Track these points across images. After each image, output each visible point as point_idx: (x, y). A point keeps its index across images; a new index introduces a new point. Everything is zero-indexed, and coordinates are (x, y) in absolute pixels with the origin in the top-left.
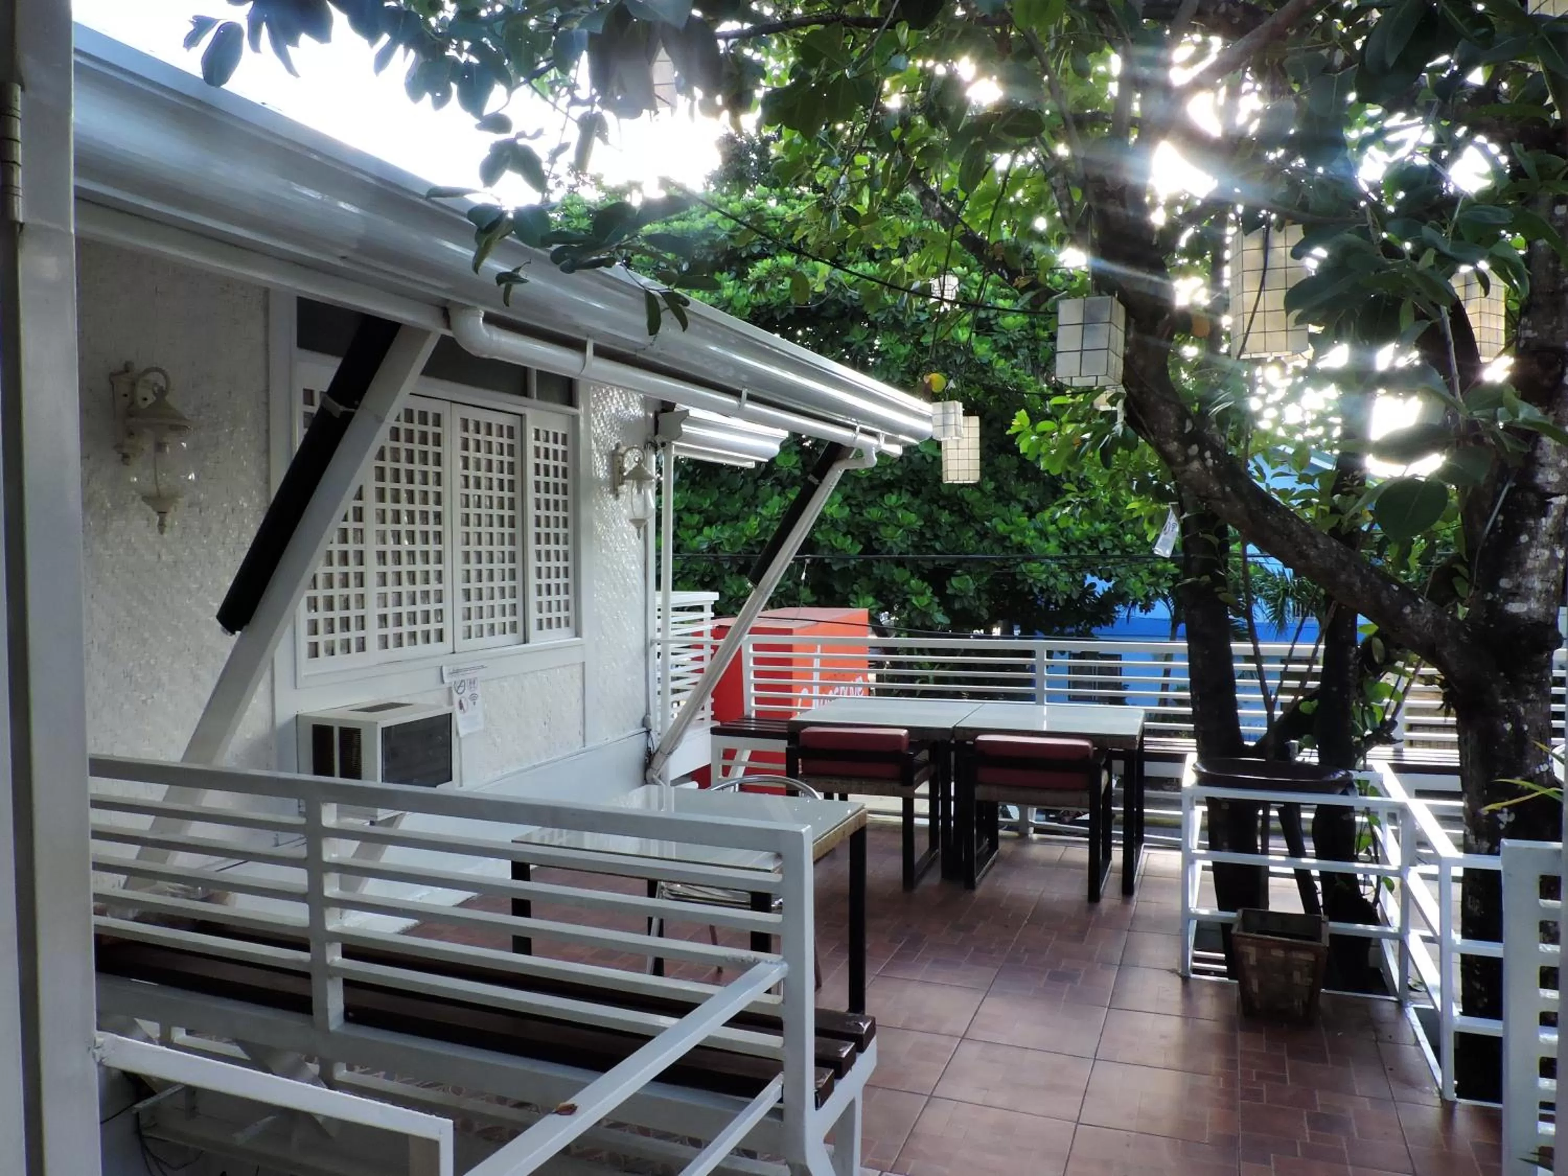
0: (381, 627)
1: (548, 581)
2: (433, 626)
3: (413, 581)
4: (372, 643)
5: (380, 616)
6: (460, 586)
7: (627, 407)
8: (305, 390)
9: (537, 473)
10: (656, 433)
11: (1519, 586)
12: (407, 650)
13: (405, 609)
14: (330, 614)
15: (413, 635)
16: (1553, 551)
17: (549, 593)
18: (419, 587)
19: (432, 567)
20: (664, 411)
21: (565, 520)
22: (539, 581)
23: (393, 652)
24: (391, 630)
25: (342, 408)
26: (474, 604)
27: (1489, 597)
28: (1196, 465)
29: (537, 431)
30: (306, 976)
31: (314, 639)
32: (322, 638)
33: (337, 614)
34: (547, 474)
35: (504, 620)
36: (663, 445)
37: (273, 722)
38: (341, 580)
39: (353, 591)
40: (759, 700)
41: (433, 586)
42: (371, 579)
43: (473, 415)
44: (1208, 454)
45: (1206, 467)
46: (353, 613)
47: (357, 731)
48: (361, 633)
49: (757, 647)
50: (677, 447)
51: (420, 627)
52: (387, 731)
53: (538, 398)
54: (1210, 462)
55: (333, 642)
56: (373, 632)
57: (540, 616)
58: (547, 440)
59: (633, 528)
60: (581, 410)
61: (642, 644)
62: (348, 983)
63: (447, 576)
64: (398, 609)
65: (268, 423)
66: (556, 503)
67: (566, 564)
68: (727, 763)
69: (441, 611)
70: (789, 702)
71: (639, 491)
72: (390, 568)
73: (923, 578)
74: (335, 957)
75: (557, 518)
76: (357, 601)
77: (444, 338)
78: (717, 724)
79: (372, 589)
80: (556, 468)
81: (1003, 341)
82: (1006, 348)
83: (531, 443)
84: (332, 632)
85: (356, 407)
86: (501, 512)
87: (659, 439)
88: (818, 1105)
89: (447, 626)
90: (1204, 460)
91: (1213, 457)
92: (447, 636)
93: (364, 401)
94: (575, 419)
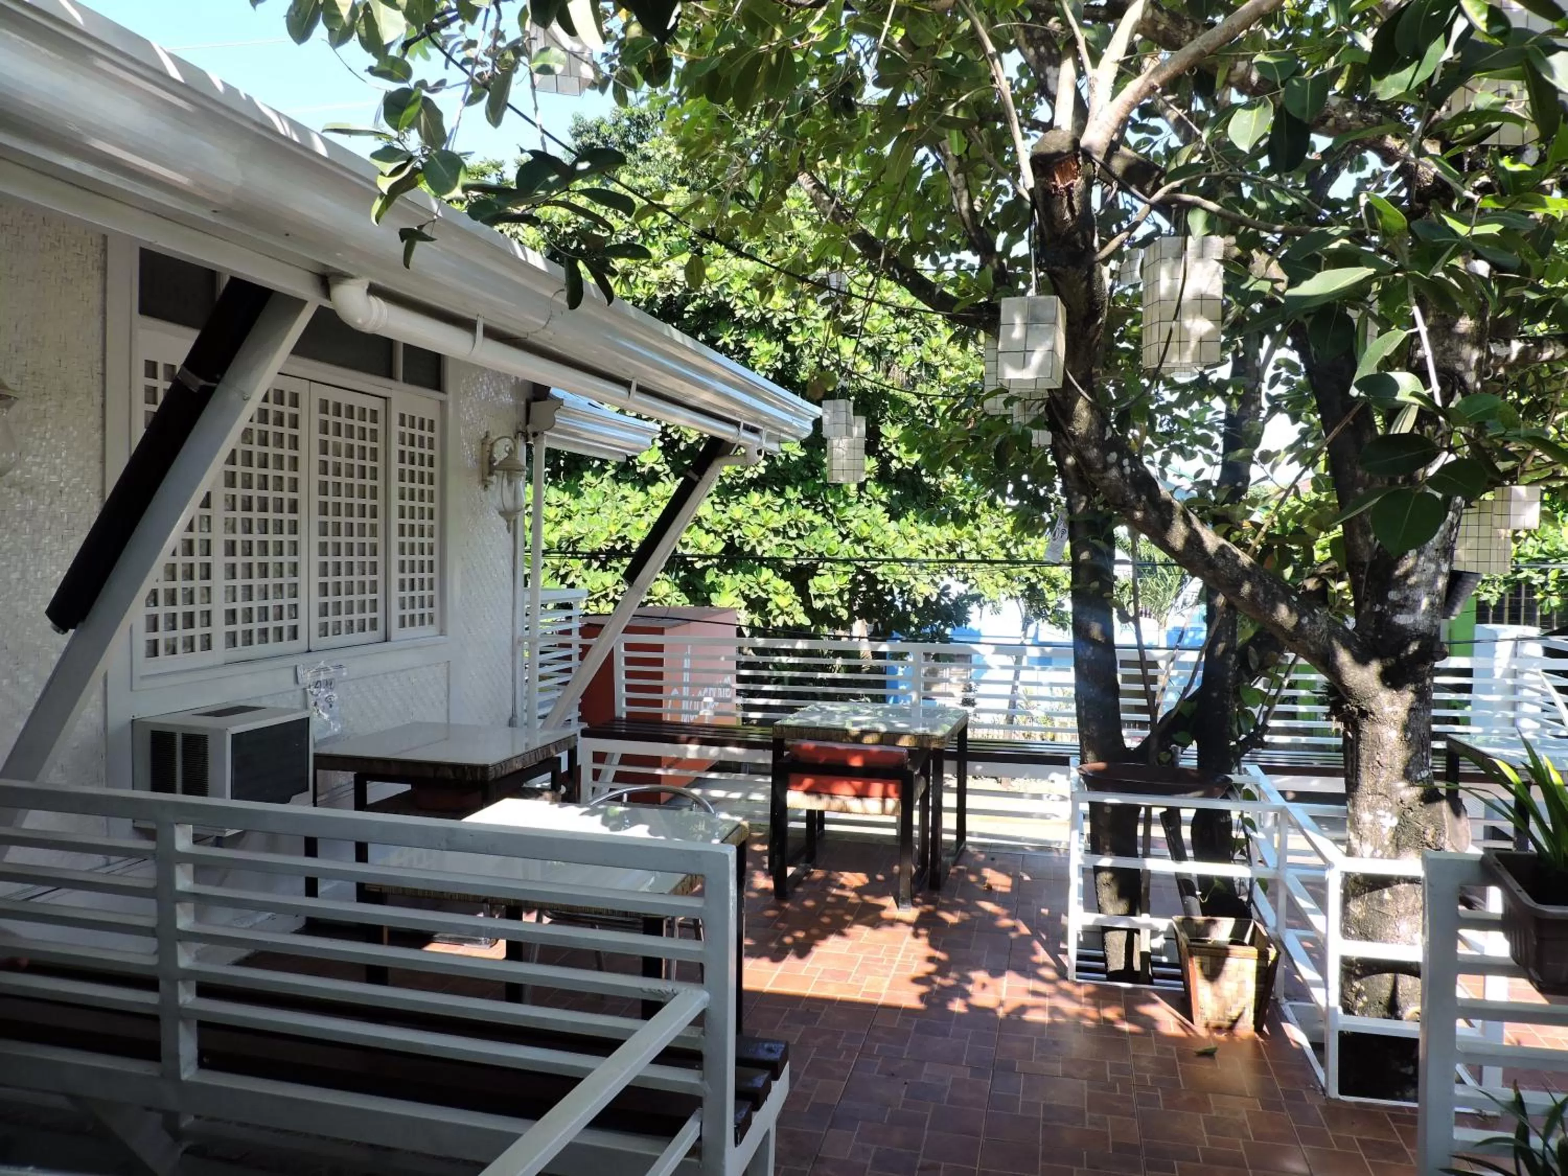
0: (227, 624)
1: (412, 576)
2: (286, 623)
3: (264, 574)
4: (219, 640)
5: (227, 611)
6: (316, 580)
7: (497, 394)
8: (147, 362)
9: (402, 461)
10: (527, 422)
11: (1406, 598)
12: (257, 649)
13: (256, 604)
14: (172, 609)
15: (264, 632)
16: (1439, 565)
17: (412, 589)
18: (271, 581)
19: (287, 559)
20: (536, 399)
21: (431, 512)
22: (402, 576)
23: (241, 652)
24: (240, 627)
25: (202, 382)
26: (331, 599)
27: (1378, 608)
28: (1114, 473)
29: (402, 417)
30: (155, 1019)
31: (153, 636)
32: (162, 635)
33: (180, 609)
34: (412, 462)
35: (362, 616)
36: (535, 435)
37: (105, 727)
38: (184, 572)
39: (197, 584)
40: (630, 702)
41: (287, 580)
42: (218, 571)
43: (334, 396)
44: (1126, 462)
45: (1123, 475)
46: (197, 608)
47: (204, 739)
48: (207, 630)
49: (629, 647)
50: (550, 437)
51: (271, 624)
52: (236, 738)
53: (405, 381)
54: (1128, 470)
55: (175, 639)
56: (219, 629)
57: (403, 612)
58: (413, 427)
59: (502, 522)
60: (450, 397)
61: (509, 643)
62: (202, 1025)
63: (302, 569)
64: (248, 604)
65: (104, 395)
66: (422, 493)
67: (431, 558)
68: (598, 766)
69: (296, 606)
70: (659, 703)
71: (510, 482)
72: (239, 560)
73: (785, 577)
74: (187, 997)
75: (422, 509)
76: (202, 595)
77: (320, 308)
78: (585, 725)
79: (219, 581)
80: (422, 456)
81: (868, 342)
82: (870, 351)
83: (396, 429)
84: (174, 628)
85: (218, 381)
86: (362, 501)
87: (530, 429)
88: (737, 1142)
89: (301, 622)
90: (1122, 467)
91: (1130, 465)
92: (302, 633)
93: (226, 376)
94: (442, 403)
